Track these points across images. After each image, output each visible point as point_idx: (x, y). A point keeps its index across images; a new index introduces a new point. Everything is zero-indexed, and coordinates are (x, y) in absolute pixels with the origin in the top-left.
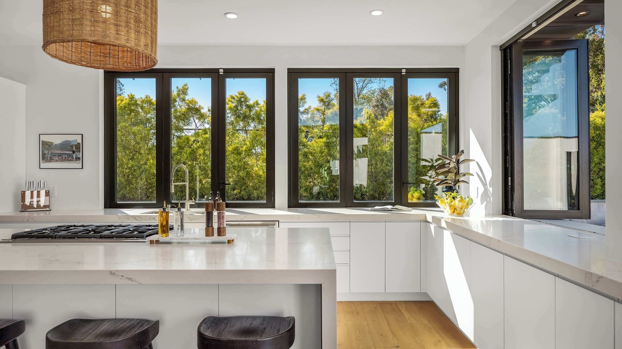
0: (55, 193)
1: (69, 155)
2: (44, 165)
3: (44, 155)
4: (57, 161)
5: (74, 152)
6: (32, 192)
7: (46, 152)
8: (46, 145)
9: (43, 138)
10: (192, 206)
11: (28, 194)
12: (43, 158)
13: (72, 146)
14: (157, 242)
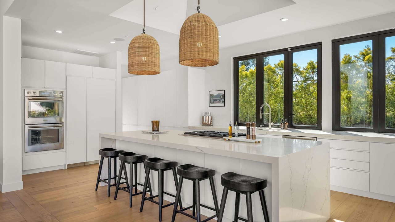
0: (215, 118)
1: (220, 100)
2: (211, 105)
3: (211, 100)
4: (215, 103)
5: (221, 99)
6: (206, 117)
7: (211, 99)
8: (211, 96)
9: (211, 93)
10: (272, 126)
11: (205, 117)
12: (210, 102)
13: (221, 96)
14: (229, 140)
